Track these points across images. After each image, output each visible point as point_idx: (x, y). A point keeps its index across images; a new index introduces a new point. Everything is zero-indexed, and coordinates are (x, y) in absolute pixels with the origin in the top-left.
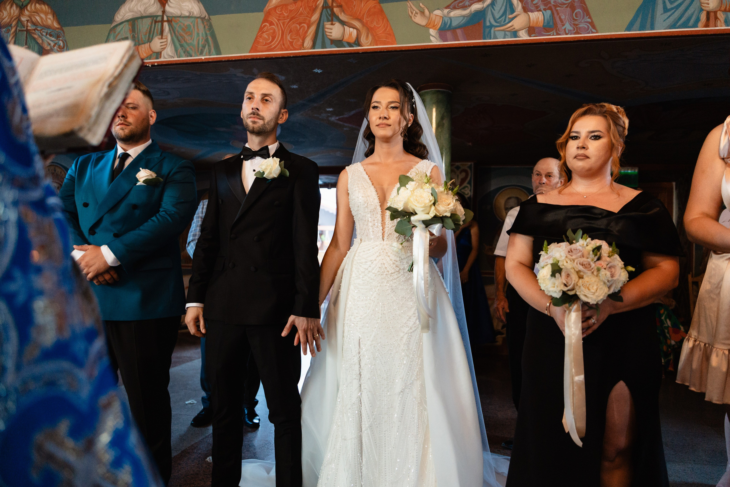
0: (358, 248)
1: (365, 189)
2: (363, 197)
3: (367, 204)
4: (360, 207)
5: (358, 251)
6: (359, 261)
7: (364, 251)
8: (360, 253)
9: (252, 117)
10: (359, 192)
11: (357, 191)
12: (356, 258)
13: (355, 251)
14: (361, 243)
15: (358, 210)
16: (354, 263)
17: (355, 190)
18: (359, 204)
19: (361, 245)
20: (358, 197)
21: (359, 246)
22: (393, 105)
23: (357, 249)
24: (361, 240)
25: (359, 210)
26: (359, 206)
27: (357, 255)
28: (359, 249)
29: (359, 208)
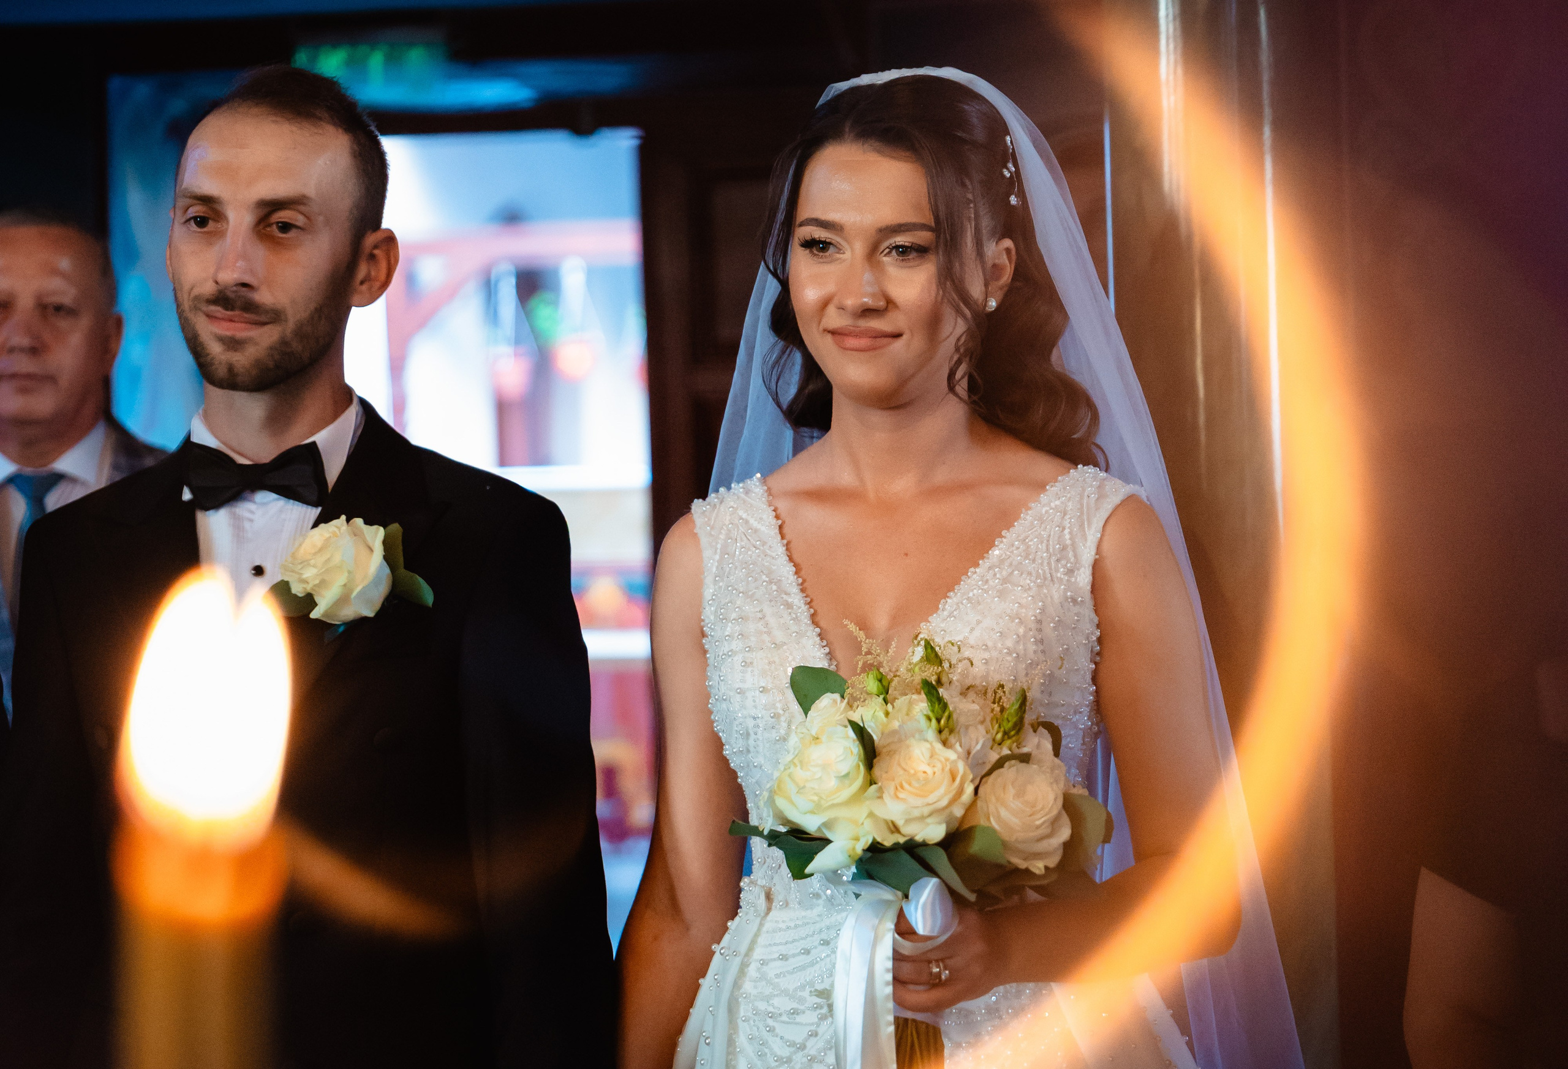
0: (757, 935)
1: (777, 646)
2: (764, 690)
3: (785, 725)
4: (753, 737)
5: (758, 953)
6: (762, 1006)
7: (784, 958)
8: (764, 963)
9: (219, 315)
10: (746, 664)
11: (738, 659)
12: (748, 986)
13: (743, 949)
14: (769, 909)
15: (748, 751)
16: (742, 1013)
17: (731, 654)
18: (751, 723)
19: (768, 925)
20: (741, 692)
21: (761, 925)
22: (901, 240)
23: (753, 942)
24: (769, 897)
25: (752, 749)
26: (748, 734)
27: (752, 971)
28: (761, 940)
29: (751, 742)
